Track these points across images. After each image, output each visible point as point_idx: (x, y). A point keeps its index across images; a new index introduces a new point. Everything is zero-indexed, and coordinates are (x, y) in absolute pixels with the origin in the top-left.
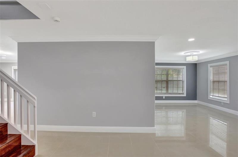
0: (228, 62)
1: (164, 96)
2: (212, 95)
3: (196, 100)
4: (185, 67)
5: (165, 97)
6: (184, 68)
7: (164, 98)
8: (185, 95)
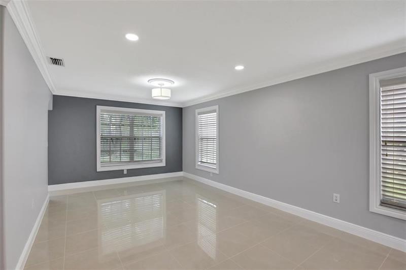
0: (217, 106)
1: (125, 168)
2: (200, 160)
3: (182, 171)
4: (163, 113)
5: (127, 170)
6: (162, 115)
7: (125, 172)
8: (163, 164)
